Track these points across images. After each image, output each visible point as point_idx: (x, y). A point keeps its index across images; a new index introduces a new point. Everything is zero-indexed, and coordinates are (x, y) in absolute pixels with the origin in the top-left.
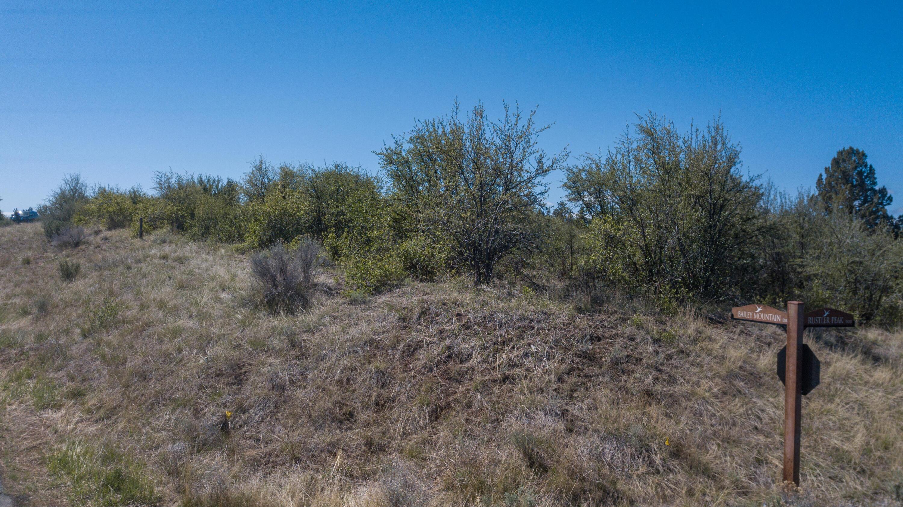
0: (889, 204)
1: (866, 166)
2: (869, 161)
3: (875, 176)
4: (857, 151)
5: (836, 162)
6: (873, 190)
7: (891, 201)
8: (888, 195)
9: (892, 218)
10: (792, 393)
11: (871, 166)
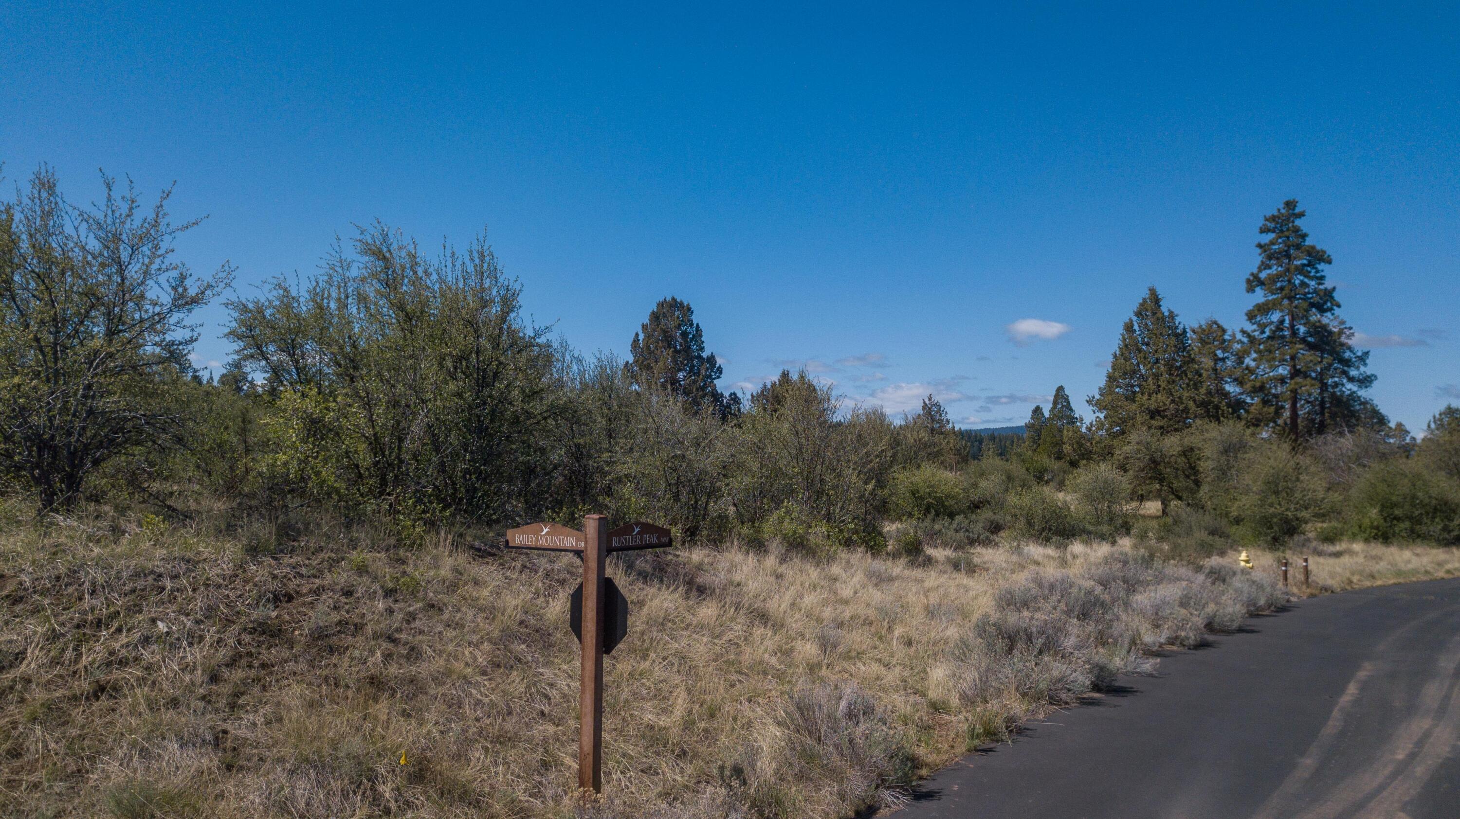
0: (719, 377)
1: (691, 325)
2: (695, 319)
3: (703, 339)
4: (681, 303)
5: (655, 317)
6: (700, 357)
7: (721, 373)
8: (717, 365)
9: (722, 395)
10: (591, 652)
11: (698, 325)
